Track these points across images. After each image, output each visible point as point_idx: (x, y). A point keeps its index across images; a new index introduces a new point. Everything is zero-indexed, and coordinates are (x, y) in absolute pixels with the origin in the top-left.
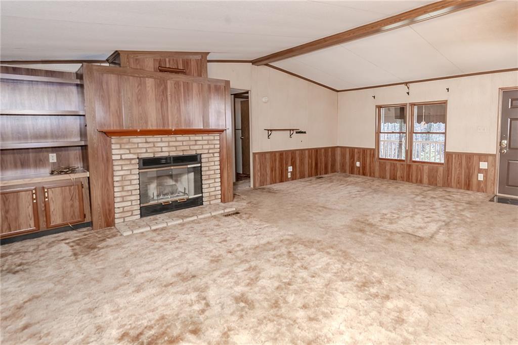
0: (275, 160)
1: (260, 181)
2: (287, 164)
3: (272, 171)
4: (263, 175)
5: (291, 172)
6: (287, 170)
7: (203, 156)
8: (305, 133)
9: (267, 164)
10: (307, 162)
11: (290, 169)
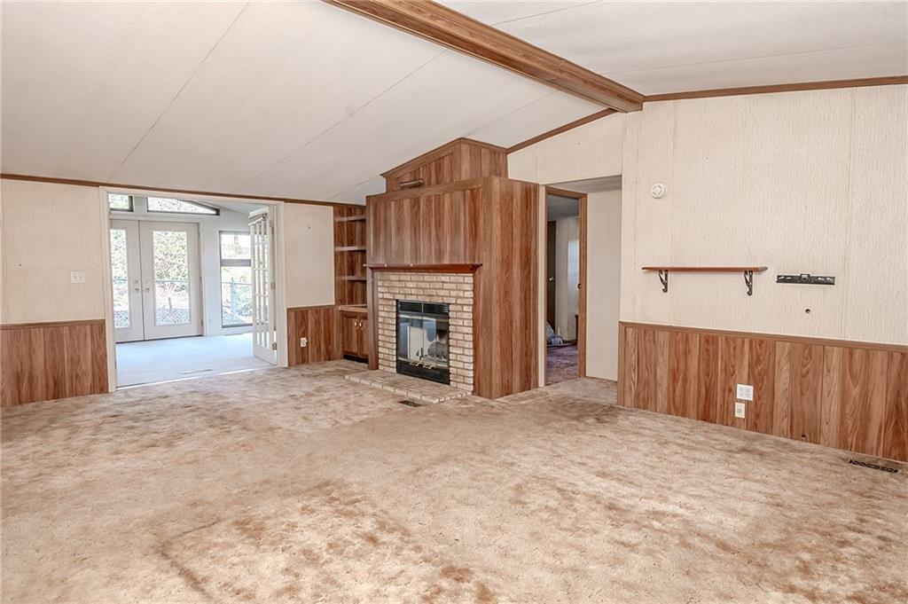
0: (687, 353)
1: (637, 395)
2: (730, 374)
3: (674, 379)
4: (647, 383)
5: (748, 403)
6: (732, 391)
7: (451, 307)
8: (828, 282)
9: (661, 359)
10: (836, 389)
11: (745, 392)
